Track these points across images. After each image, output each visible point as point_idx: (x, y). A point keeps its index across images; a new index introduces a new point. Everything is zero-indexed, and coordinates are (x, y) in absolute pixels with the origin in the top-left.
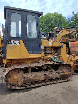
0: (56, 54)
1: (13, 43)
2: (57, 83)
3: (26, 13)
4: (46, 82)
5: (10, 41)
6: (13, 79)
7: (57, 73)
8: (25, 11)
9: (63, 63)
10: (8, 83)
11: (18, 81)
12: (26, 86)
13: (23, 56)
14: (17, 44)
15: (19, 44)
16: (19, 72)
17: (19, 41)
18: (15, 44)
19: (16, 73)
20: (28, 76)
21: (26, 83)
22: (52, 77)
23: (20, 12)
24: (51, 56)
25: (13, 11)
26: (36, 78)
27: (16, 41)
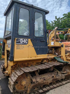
0: (57, 54)
1: (21, 42)
2: (63, 85)
3: (35, 10)
4: (52, 84)
5: (18, 39)
6: (20, 85)
7: (62, 73)
8: (33, 8)
9: (68, 63)
10: (15, 91)
11: (25, 87)
12: (34, 92)
13: (31, 57)
14: (25, 43)
15: (27, 43)
16: (27, 76)
17: (27, 40)
18: (23, 43)
19: (24, 78)
20: (37, 80)
21: (35, 89)
22: (59, 79)
23: (28, 8)
24: (54, 56)
25: (21, 6)
26: (44, 81)
27: (24, 40)
